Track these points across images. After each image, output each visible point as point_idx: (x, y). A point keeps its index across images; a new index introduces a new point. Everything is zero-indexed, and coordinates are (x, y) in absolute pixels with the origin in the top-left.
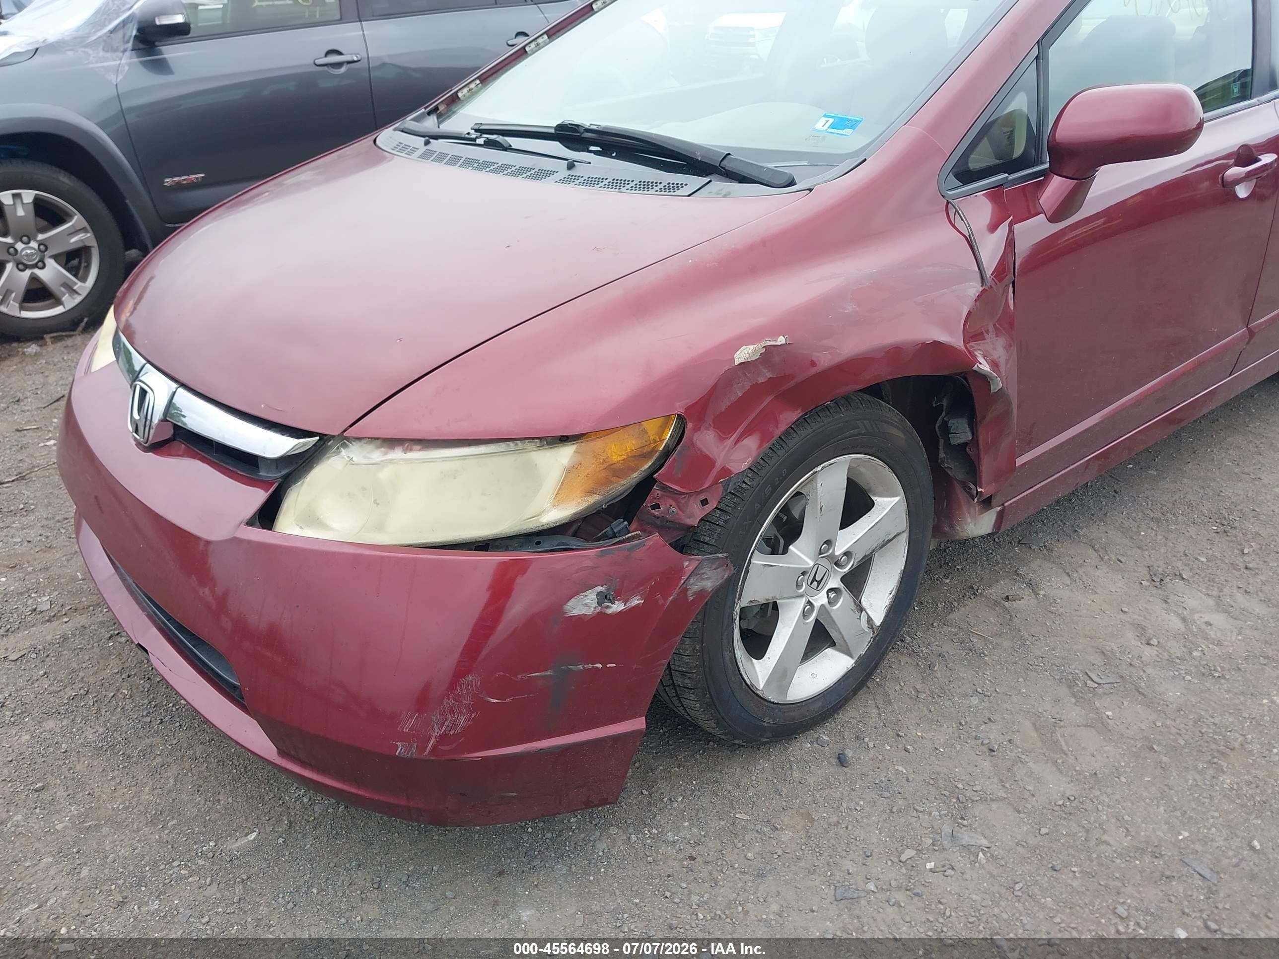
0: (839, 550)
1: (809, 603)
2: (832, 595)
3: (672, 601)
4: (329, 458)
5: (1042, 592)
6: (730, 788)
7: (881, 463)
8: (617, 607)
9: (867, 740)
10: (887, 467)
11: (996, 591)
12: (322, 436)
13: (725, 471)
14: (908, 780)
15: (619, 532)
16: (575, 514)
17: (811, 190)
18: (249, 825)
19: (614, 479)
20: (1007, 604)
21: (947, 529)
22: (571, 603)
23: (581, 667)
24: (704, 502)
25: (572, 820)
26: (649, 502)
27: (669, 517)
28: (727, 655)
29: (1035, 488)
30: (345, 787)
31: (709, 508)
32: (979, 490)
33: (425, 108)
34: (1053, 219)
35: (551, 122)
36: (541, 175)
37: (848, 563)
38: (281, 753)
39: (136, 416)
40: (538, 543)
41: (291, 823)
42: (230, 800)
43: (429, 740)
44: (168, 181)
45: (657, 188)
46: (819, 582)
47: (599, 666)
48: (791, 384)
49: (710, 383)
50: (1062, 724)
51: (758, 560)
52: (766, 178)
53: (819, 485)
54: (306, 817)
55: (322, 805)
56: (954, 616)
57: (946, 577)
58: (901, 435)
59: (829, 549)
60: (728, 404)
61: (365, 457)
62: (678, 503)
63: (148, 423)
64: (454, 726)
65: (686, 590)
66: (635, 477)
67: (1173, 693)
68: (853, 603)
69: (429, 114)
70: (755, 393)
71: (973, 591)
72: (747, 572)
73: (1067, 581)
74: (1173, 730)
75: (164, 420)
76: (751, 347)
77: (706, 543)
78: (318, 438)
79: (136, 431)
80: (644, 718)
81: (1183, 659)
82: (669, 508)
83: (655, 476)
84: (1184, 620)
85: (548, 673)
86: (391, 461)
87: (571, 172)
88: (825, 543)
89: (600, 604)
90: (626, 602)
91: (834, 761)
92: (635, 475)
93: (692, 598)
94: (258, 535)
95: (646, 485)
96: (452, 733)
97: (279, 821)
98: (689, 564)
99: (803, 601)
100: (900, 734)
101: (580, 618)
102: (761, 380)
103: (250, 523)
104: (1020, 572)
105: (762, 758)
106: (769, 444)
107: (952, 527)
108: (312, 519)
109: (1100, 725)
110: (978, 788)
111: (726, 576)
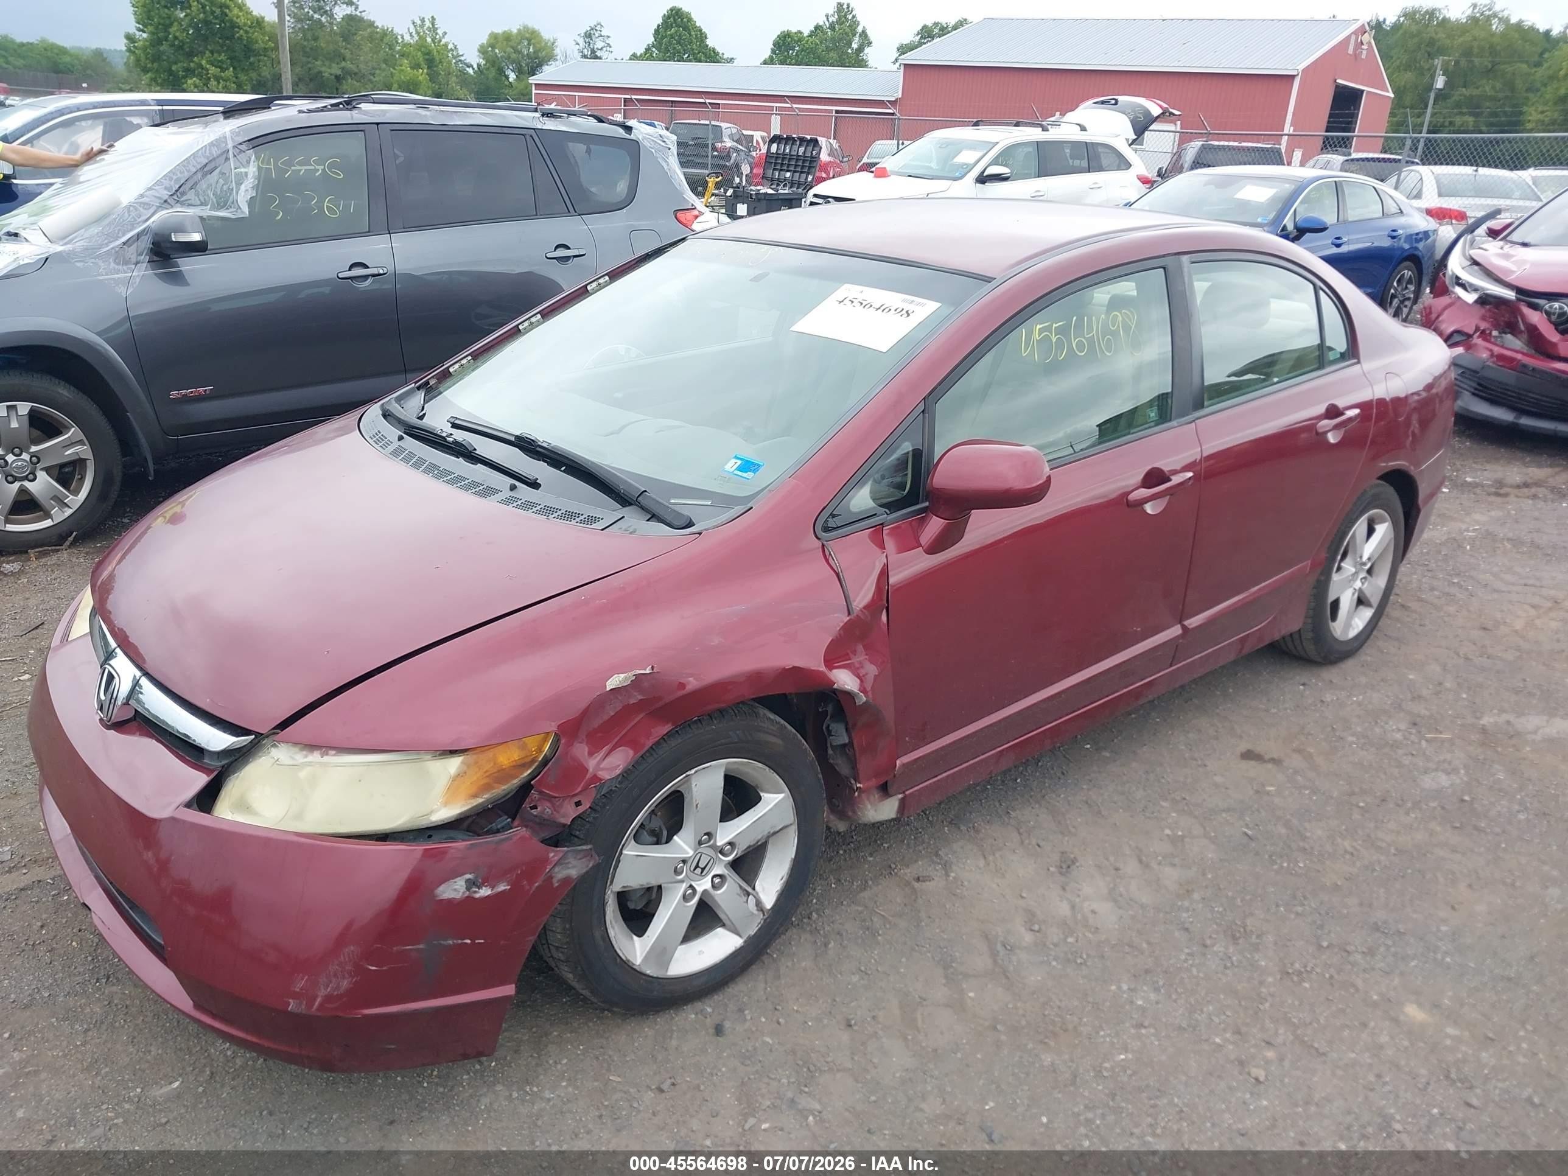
0: (721, 841)
1: (691, 886)
2: (717, 880)
3: (537, 887)
4: (260, 757)
5: (953, 875)
6: (610, 1053)
7: (760, 765)
8: (485, 892)
9: (747, 1012)
10: (767, 769)
11: (908, 873)
12: (258, 735)
13: (595, 778)
14: (771, 1050)
15: (503, 828)
16: (461, 814)
17: (700, 534)
18: (175, 1075)
19: (496, 785)
20: (916, 885)
21: (850, 814)
22: (441, 888)
23: (451, 942)
24: (578, 804)
25: (465, 1077)
26: (526, 805)
27: (546, 817)
28: (597, 934)
29: (939, 777)
30: (249, 1038)
31: (581, 809)
32: (858, 785)
33: (416, 383)
34: (932, 550)
35: (516, 429)
36: (488, 492)
37: (731, 853)
38: (197, 1006)
39: (103, 697)
40: (430, 837)
41: (212, 1073)
42: (160, 1051)
43: (315, 1000)
44: (174, 394)
45: (578, 520)
46: (703, 869)
47: (468, 941)
48: (660, 704)
49: (583, 705)
50: (925, 1003)
51: (631, 851)
52: (669, 519)
53: (693, 785)
54: (227, 1069)
55: (243, 1058)
56: (866, 894)
57: (871, 855)
58: (779, 742)
59: (709, 841)
60: (601, 722)
61: (293, 759)
62: (553, 805)
63: (113, 701)
64: (338, 988)
65: (551, 878)
66: (516, 782)
67: (1035, 977)
68: (738, 889)
69: (419, 388)
70: (627, 711)
71: (889, 870)
72: (618, 861)
73: (982, 863)
74: (1021, 1012)
75: (127, 703)
76: (622, 676)
77: (576, 836)
78: (253, 737)
79: (101, 709)
80: (514, 986)
81: (1055, 945)
82: (545, 809)
83: (532, 782)
84: (1073, 907)
85: (421, 946)
86: (310, 764)
87: (513, 494)
88: (705, 834)
89: (468, 889)
90: (493, 888)
91: (712, 1031)
92: (515, 781)
93: (557, 885)
94: (196, 817)
95: (525, 789)
96: (336, 993)
97: (202, 1071)
98: (554, 854)
99: (684, 886)
100: (778, 1007)
101: (450, 901)
102: (632, 701)
103: (188, 805)
104: (940, 852)
105: (649, 1027)
106: (639, 754)
107: (854, 812)
108: (243, 806)
109: (958, 1006)
110: (829, 1059)
111: (591, 865)
